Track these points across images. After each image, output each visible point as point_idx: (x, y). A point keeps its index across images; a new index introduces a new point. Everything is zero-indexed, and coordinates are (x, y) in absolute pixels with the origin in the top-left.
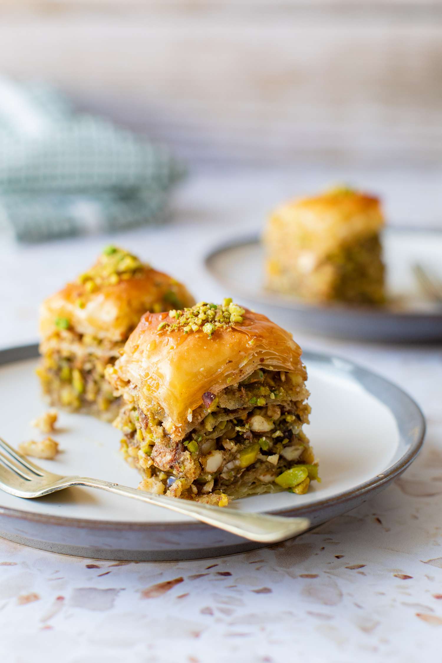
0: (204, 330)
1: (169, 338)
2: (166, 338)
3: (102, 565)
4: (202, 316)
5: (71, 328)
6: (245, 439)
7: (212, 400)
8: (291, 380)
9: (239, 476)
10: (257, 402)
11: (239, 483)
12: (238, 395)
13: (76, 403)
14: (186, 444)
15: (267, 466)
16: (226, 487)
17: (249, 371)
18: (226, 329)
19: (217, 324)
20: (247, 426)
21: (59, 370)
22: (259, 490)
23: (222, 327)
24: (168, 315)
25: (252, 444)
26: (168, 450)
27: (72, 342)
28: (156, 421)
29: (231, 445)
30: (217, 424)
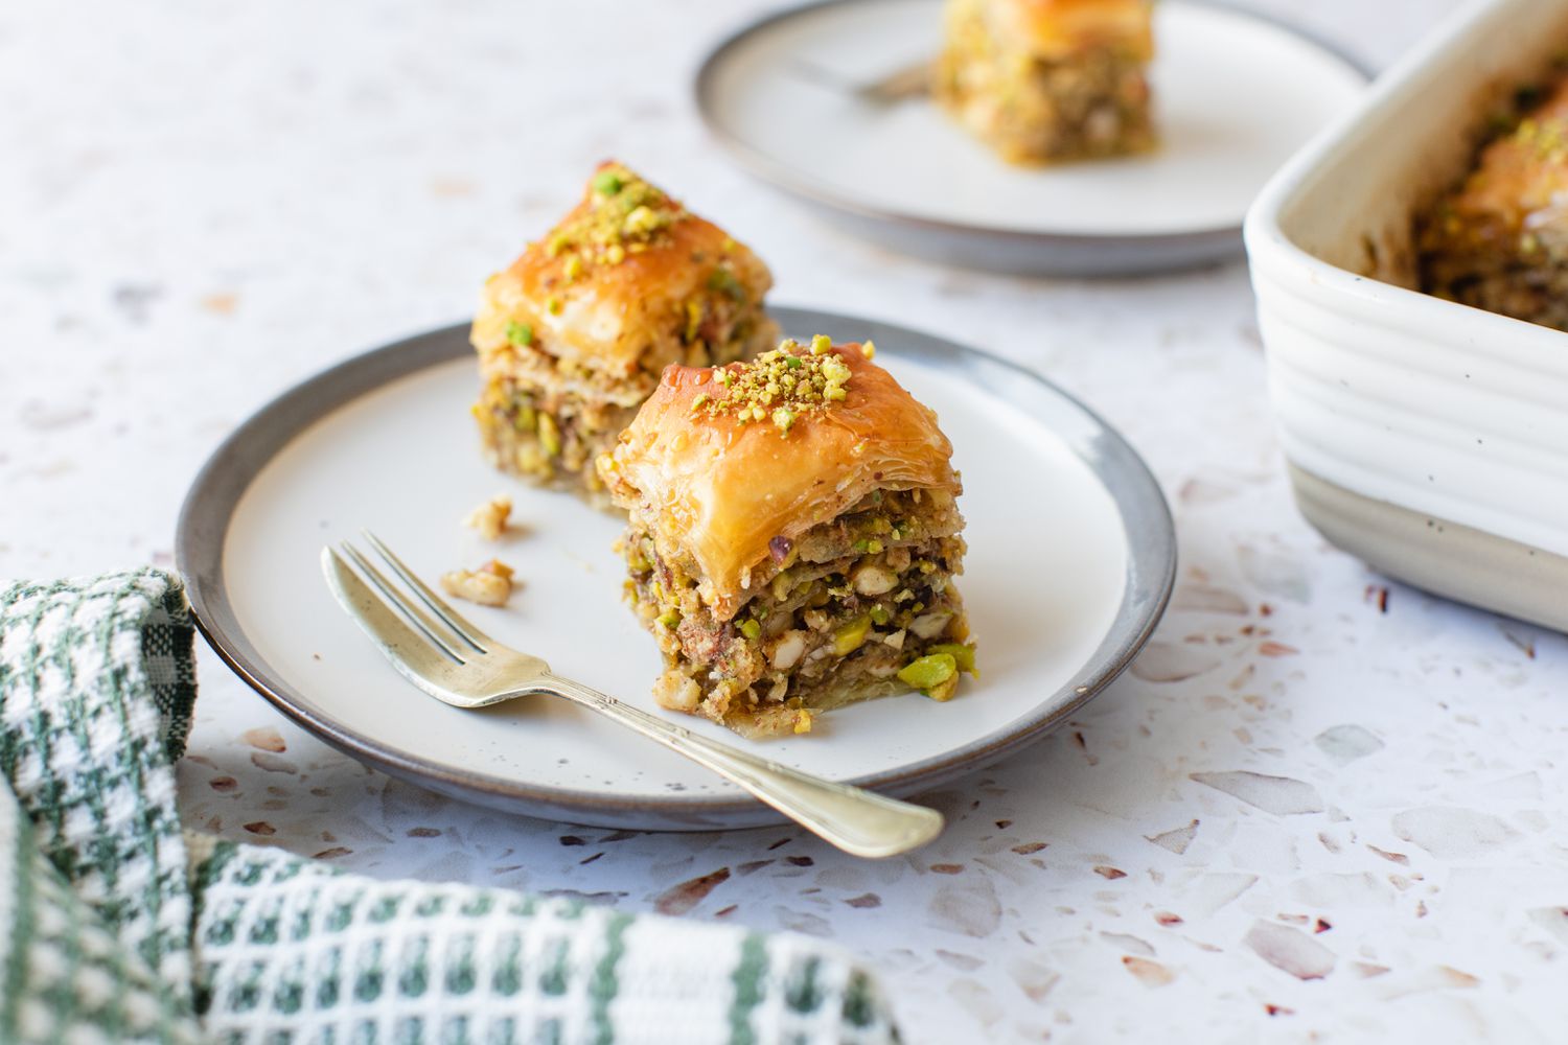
0: (774, 419)
1: (712, 431)
2: (706, 431)
3: (589, 837)
4: (772, 388)
5: (535, 344)
6: (846, 608)
7: (785, 552)
8: (931, 499)
9: (833, 670)
10: (867, 547)
11: (833, 682)
12: (833, 535)
13: (545, 471)
14: (738, 624)
15: (884, 652)
16: (809, 691)
17: (855, 496)
18: (816, 417)
19: (801, 406)
20: (849, 587)
21: (514, 411)
22: (868, 692)
23: (808, 411)
24: (711, 375)
25: (857, 618)
26: (705, 633)
27: (536, 367)
28: (687, 580)
29: (818, 621)
30: (794, 587)
